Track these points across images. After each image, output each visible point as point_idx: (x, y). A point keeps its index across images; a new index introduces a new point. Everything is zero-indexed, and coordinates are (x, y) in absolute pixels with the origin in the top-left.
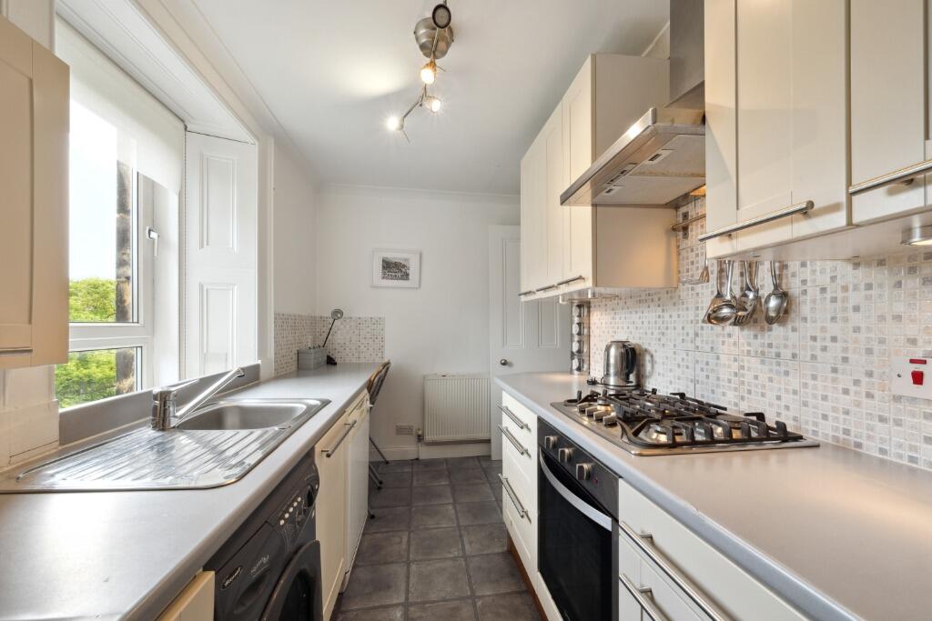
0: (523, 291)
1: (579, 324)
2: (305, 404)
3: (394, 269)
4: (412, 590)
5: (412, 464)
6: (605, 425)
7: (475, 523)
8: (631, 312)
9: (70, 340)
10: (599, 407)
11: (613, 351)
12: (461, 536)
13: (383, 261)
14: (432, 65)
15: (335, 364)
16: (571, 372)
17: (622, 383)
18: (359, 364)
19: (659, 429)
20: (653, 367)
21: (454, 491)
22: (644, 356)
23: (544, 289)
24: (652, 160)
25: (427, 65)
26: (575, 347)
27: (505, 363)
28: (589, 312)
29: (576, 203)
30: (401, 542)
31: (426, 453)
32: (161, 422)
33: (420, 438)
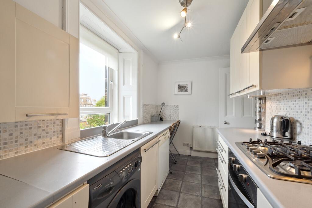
0: (231, 93)
1: (260, 107)
2: (145, 133)
3: (182, 88)
4: (179, 203)
5: (188, 157)
6: (258, 158)
7: (208, 184)
8: (288, 102)
9: (80, 112)
10: (260, 148)
11: (275, 120)
12: (202, 188)
13: (179, 86)
14: (185, 9)
15: (163, 120)
16: (255, 129)
17: (281, 136)
18: (171, 121)
19: (292, 165)
20: (301, 130)
21: (202, 170)
22: (295, 123)
23: (239, 92)
24: (290, 17)
25: (183, 9)
26: (258, 118)
27: (226, 123)
28: (265, 102)
29: (249, 51)
30: (179, 184)
31: (193, 154)
32: (104, 135)
33: (191, 148)
